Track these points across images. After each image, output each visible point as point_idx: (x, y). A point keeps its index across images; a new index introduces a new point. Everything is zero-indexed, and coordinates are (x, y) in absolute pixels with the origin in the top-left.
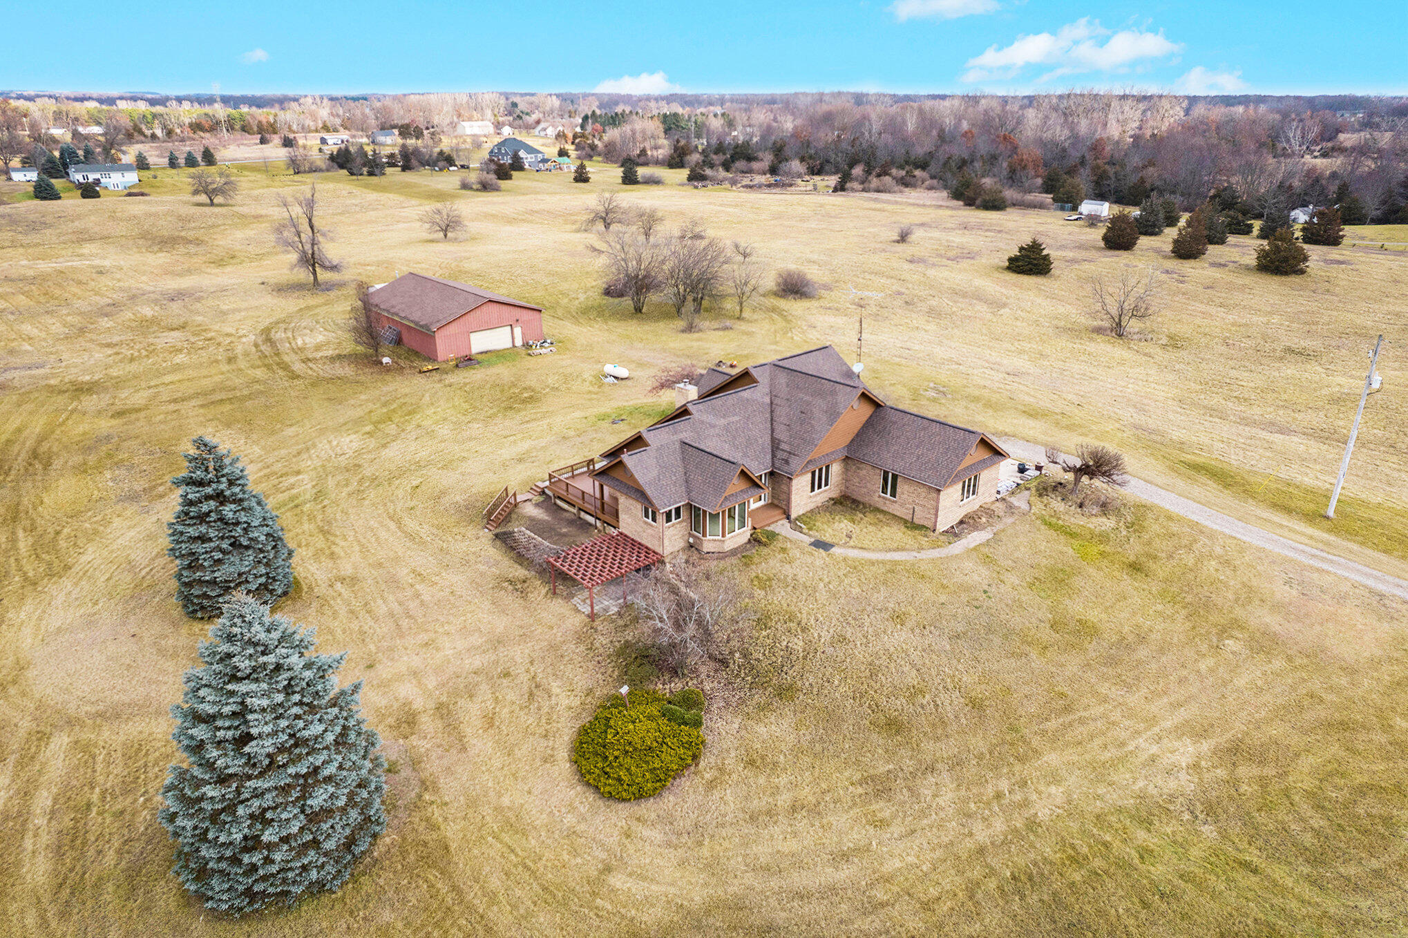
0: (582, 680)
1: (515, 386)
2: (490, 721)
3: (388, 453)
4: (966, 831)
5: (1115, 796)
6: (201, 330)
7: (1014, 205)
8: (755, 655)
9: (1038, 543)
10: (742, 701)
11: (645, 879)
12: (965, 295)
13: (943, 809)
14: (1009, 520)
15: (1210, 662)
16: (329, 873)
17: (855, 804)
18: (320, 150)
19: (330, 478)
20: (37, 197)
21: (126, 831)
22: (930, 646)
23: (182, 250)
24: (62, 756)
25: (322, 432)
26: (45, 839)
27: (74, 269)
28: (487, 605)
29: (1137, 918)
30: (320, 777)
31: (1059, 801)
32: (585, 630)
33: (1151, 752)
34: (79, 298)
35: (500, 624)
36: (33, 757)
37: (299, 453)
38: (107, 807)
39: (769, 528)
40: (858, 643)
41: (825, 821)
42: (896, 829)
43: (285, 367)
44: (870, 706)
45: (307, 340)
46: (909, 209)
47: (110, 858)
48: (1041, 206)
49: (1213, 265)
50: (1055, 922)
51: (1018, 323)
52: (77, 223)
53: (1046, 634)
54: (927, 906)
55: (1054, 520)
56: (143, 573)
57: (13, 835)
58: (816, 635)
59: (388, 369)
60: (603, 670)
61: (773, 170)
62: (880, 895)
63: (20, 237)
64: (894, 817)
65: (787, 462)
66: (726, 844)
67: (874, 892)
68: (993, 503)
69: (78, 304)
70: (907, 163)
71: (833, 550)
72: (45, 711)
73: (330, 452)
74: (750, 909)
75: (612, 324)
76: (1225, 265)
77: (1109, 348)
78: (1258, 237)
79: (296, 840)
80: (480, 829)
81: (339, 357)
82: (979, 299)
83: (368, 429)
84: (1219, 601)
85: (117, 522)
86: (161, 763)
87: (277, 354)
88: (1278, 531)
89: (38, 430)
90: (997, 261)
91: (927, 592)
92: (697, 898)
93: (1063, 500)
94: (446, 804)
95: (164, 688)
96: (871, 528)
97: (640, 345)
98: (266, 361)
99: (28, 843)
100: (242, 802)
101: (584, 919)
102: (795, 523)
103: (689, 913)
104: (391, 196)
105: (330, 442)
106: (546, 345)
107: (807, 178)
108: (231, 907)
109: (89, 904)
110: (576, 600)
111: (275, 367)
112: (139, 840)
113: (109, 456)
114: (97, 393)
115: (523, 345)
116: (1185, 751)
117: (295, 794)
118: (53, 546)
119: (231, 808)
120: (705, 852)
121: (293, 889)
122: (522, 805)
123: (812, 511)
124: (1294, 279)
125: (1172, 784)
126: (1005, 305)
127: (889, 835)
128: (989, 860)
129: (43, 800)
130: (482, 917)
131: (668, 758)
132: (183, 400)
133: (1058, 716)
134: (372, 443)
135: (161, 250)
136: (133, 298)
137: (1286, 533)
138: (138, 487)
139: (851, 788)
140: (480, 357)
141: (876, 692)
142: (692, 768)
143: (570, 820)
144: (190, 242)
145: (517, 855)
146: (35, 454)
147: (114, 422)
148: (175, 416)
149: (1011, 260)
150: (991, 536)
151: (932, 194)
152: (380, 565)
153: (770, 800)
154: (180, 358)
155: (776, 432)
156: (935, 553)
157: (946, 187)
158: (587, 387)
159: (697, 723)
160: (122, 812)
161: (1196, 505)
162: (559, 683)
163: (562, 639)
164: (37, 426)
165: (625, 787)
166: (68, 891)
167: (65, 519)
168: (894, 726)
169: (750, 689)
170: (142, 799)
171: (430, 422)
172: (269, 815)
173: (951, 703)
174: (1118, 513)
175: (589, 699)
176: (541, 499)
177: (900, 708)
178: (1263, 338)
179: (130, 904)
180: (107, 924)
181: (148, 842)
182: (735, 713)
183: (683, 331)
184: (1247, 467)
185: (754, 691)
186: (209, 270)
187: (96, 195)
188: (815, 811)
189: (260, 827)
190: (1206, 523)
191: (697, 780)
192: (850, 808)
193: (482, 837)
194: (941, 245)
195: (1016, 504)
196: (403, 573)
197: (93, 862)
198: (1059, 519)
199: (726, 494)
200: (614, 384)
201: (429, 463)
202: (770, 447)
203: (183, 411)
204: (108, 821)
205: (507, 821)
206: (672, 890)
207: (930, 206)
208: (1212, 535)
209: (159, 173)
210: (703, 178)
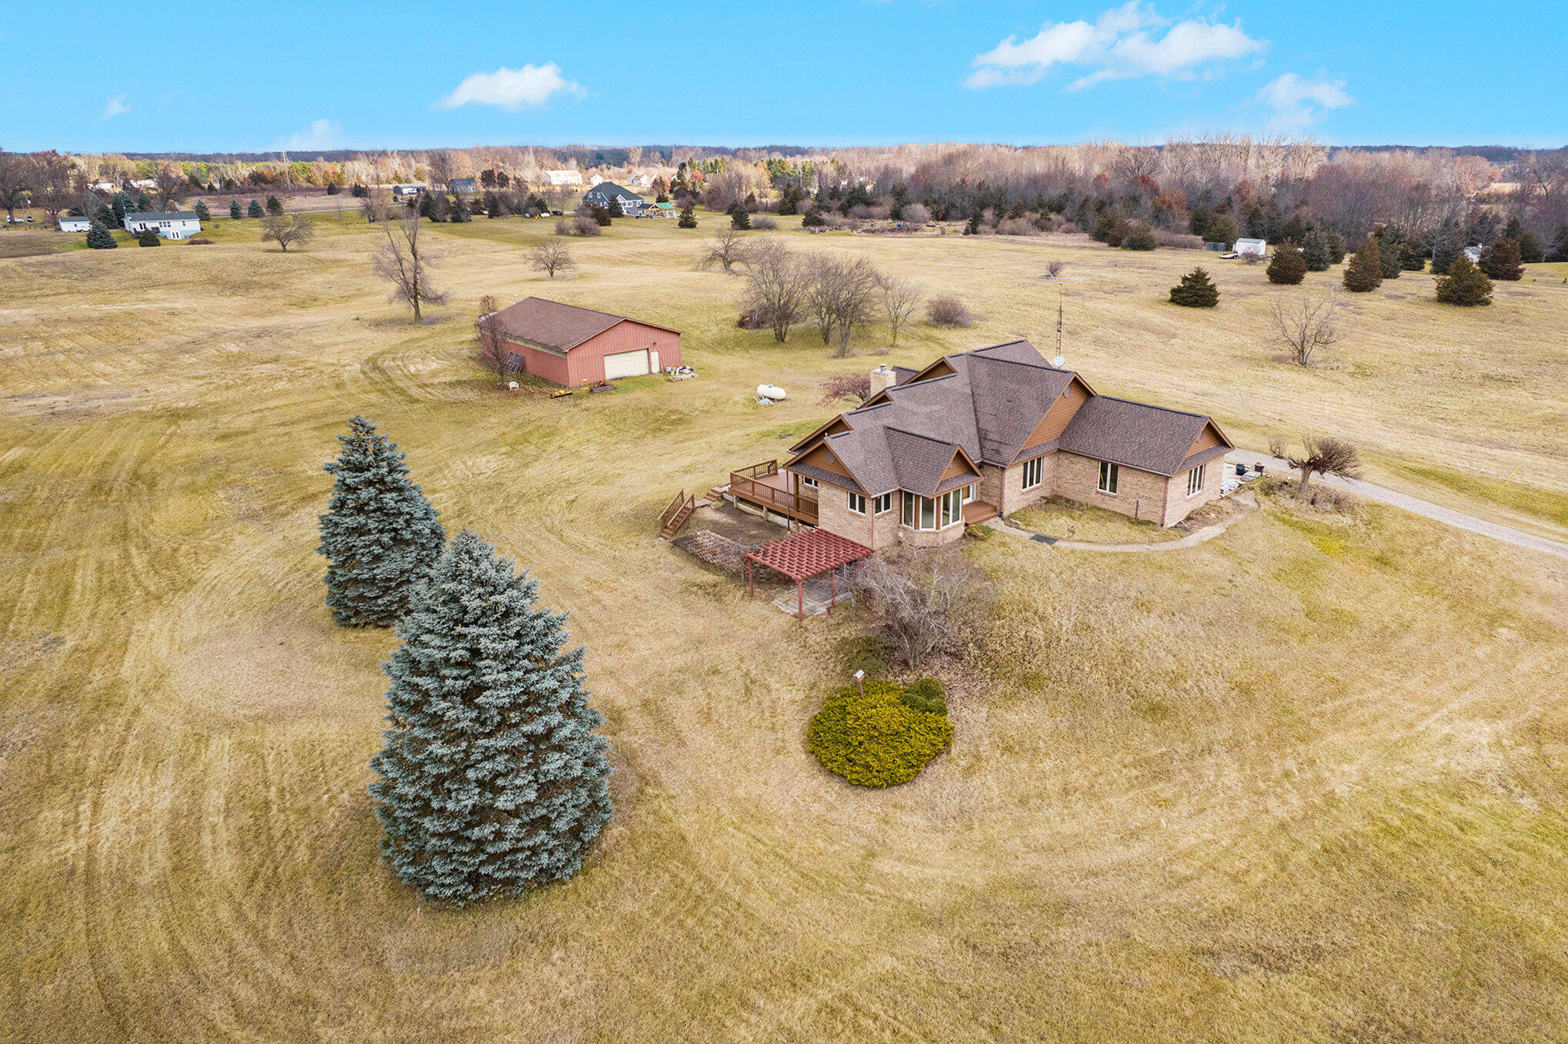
0: (803, 676)
1: (660, 409)
2: (706, 716)
3: (530, 472)
4: (1261, 808)
5: (1415, 773)
6: (296, 362)
7: (1162, 245)
8: (992, 646)
9: (1275, 537)
10: (985, 691)
11: (916, 862)
12: (1130, 326)
13: (1230, 788)
14: (1240, 517)
15: (1488, 649)
16: (559, 860)
17: (1133, 786)
18: (395, 199)
19: (471, 495)
20: (90, 246)
21: (314, 828)
22: (1183, 632)
23: (258, 293)
24: (227, 757)
25: (454, 452)
26: (224, 835)
27: (145, 312)
28: (677, 608)
29: (1472, 885)
30: (555, 741)
31: (1354, 779)
32: (794, 629)
33: (1444, 732)
34: (153, 338)
35: (698, 625)
36: (193, 759)
37: (431, 473)
38: (288, 804)
39: (985, 524)
40: (1104, 631)
41: (1103, 802)
42: (1183, 808)
43: (402, 392)
44: (1128, 692)
45: (420, 367)
46: (1050, 250)
47: (302, 854)
48: (1192, 246)
49: (1389, 297)
50: (1382, 891)
51: (1193, 352)
52: (138, 270)
53: (1301, 622)
54: (1235, 879)
55: (1286, 517)
56: (279, 586)
57: (187, 833)
58: (1056, 623)
59: (515, 394)
60: (823, 665)
61: (896, 215)
62: (1182, 869)
63: (76, 283)
64: (1178, 796)
65: (998, 452)
66: (998, 827)
67: (1174, 868)
68: (1218, 500)
69: (152, 342)
70: (1041, 206)
71: (1056, 544)
72: (198, 714)
73: (467, 473)
74: (1041, 888)
75: (753, 352)
76: (1403, 298)
77: (1294, 375)
78: (1431, 272)
79: (528, 815)
80: (717, 820)
81: (459, 383)
82: (1147, 329)
83: (504, 450)
84: (1483, 593)
85: (238, 539)
86: (340, 763)
87: (390, 380)
88: (1528, 530)
89: (135, 453)
90: (1157, 294)
91: (1168, 582)
92: (978, 880)
93: (1292, 497)
94: (673, 797)
95: (327, 692)
96: (1093, 524)
97: (791, 370)
98: (379, 387)
99: (207, 839)
100: (472, 766)
101: (856, 904)
102: (1009, 520)
103: (973, 893)
104: (481, 241)
105: (464, 463)
106: (687, 371)
107: (932, 223)
108: (454, 895)
109: (289, 898)
110: (776, 602)
111: (390, 392)
112: (330, 836)
113: (219, 476)
114: (195, 418)
115: (660, 372)
116: (1483, 732)
117: (527, 760)
118: (171, 562)
119: (458, 773)
120: (977, 834)
121: (523, 875)
122: (760, 797)
123: (1024, 509)
124: (1479, 310)
125: (1475, 763)
126: (1174, 336)
127: (1177, 814)
128: (1293, 835)
129: (214, 799)
130: (739, 904)
131: (919, 743)
132: (293, 423)
133: (1333, 698)
134: (512, 463)
135: (234, 294)
136: (214, 335)
137: (1537, 532)
138: (256, 506)
139: (1125, 771)
140: (615, 383)
141: (1132, 678)
142: (944, 756)
143: (817, 808)
144: (266, 286)
145: (765, 845)
146: (136, 475)
147: (218, 445)
148: (286, 438)
149: (1174, 291)
150: (1224, 531)
151: (1070, 236)
152: (548, 574)
153: (1038, 784)
154: (281, 385)
155: (981, 423)
156: (1169, 546)
157: (1085, 230)
158: (740, 409)
159: (942, 711)
160: (307, 809)
161: (1432, 506)
162: (776, 678)
163: (771, 638)
164: (134, 450)
165: (875, 773)
166: (262, 884)
167: (181, 536)
168: (1156, 710)
169: (992, 679)
170: (326, 796)
171: (572, 443)
172: (500, 782)
173: (1216, 688)
174: (1352, 509)
175: (815, 692)
176: (721, 504)
177: (1162, 693)
178: (1456, 366)
179: (334, 897)
180: (313, 916)
181: (343, 837)
182: (980, 703)
183: (835, 357)
184: (1478, 474)
185: (996, 682)
186: (291, 311)
187: (156, 243)
188: (1091, 794)
189: (491, 796)
190: (1449, 522)
191: (952, 767)
192: (1128, 790)
193: (721, 828)
194: (1093, 280)
195: (1242, 501)
196: (576, 580)
197: (284, 857)
198: (1292, 515)
199: (942, 479)
200: (770, 405)
201: (580, 480)
202: (977, 438)
203: (294, 434)
204: (292, 818)
205: (746, 811)
206: (949, 873)
207: (1071, 247)
208: (1458, 534)
209: (222, 224)
210: (820, 223)
